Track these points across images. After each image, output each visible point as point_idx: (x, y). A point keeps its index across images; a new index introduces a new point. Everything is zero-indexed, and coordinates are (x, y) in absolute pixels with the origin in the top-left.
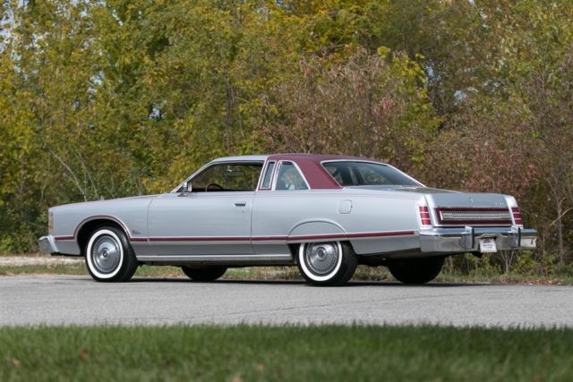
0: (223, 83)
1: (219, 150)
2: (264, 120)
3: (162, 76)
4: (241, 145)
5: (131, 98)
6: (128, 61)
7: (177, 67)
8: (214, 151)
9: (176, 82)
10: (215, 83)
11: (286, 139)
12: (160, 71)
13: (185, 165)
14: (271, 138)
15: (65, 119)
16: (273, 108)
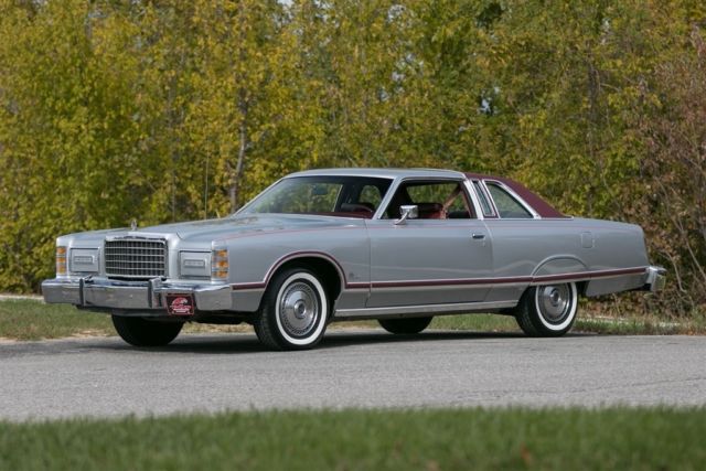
0: (585, 64)
1: (579, 157)
2: (641, 114)
3: (503, 56)
4: (609, 149)
5: (453, 86)
6: (450, 33)
7: (523, 43)
8: (572, 158)
9: (520, 62)
10: (573, 64)
11: (671, 140)
12: (500, 48)
13: (532, 178)
14: (650, 139)
15: (367, 114)
16: (655, 99)
